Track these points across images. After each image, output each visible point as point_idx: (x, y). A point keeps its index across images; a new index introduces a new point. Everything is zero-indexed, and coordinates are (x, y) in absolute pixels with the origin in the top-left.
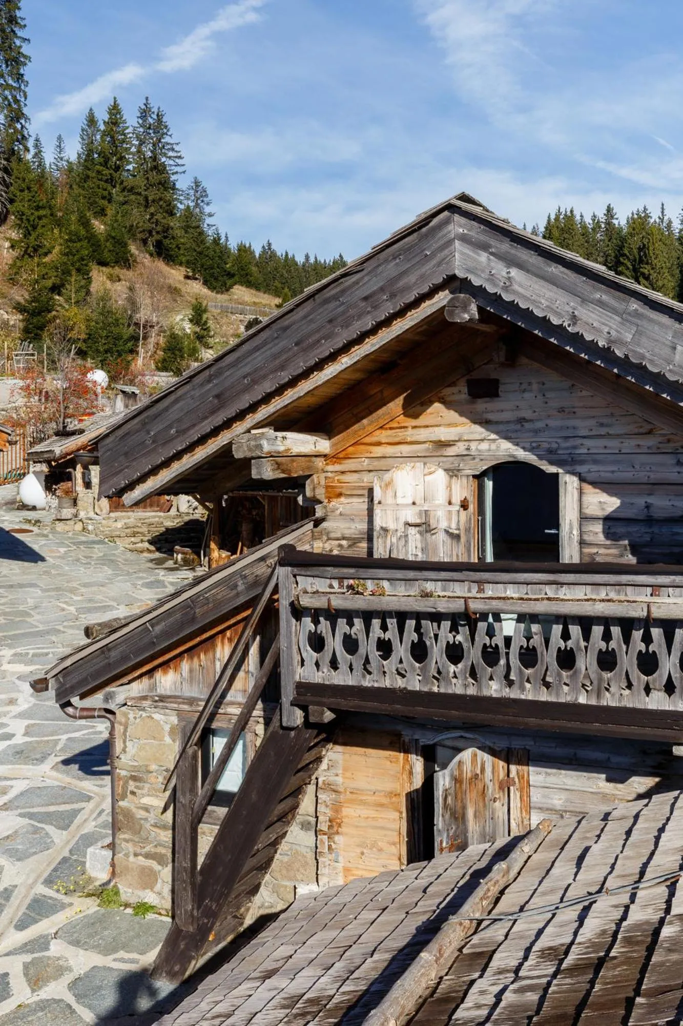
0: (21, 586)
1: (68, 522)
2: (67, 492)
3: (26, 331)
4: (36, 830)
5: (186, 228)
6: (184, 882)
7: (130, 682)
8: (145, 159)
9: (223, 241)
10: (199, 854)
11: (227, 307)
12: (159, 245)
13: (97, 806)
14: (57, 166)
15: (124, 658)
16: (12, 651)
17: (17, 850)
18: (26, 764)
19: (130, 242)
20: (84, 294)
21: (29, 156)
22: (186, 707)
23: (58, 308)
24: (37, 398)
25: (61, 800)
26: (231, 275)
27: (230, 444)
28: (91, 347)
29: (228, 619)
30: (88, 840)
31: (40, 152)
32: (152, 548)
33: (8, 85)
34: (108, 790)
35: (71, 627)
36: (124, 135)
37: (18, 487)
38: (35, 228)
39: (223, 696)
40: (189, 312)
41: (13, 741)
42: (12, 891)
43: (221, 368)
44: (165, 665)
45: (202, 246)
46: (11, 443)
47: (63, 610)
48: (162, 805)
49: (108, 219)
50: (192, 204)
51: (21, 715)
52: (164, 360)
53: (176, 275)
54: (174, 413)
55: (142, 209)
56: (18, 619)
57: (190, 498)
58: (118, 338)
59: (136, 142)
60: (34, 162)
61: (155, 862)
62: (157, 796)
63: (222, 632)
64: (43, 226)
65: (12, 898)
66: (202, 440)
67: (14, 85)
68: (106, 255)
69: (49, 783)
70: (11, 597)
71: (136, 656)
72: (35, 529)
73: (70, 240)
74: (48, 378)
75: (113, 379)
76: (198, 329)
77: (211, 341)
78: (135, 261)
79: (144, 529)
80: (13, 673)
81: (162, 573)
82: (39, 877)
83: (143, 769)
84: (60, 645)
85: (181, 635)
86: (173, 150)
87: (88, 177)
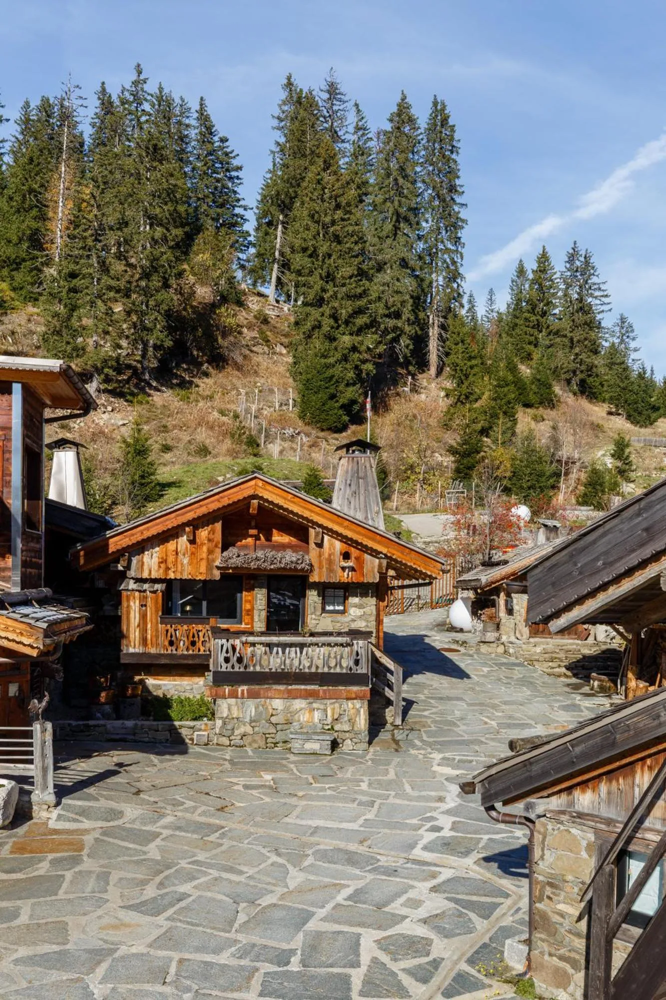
0: (449, 699)
1: (491, 645)
2: (491, 618)
3: (457, 471)
4: (461, 915)
5: (610, 366)
6: (598, 989)
7: (548, 797)
8: (571, 302)
9: (648, 375)
10: (613, 968)
11: (650, 441)
12: (582, 383)
13: (515, 904)
14: (488, 318)
15: (545, 773)
16: (441, 756)
17: (445, 928)
18: (452, 855)
19: (554, 383)
20: (509, 435)
21: (463, 312)
22: (603, 827)
23: (486, 449)
24: (466, 531)
25: (481, 892)
26: (655, 409)
27: (658, 577)
28: (515, 484)
29: (648, 748)
30: (506, 933)
31: (473, 306)
32: (569, 673)
33: (447, 249)
34: (525, 891)
35: (492, 739)
36: (552, 280)
37: (448, 611)
38: (467, 376)
39: (641, 821)
40: (612, 447)
41: (441, 834)
42: (440, 963)
43: (652, 502)
44: (584, 784)
45: (626, 382)
46: (444, 572)
47: (486, 723)
48: (577, 914)
49: (533, 363)
50: (617, 341)
51: (448, 812)
52: (585, 494)
53: (598, 411)
54: (602, 546)
55: (567, 350)
56: (446, 728)
57: (609, 628)
58: (541, 475)
59: (562, 286)
60: (467, 317)
61: (568, 965)
62: (572, 905)
63: (643, 759)
64: (474, 375)
65: (440, 969)
66: (629, 572)
67: (453, 248)
68: (532, 397)
69: (472, 874)
70: (440, 708)
71: (557, 772)
72: (462, 649)
73: (499, 386)
74: (476, 513)
75: (535, 513)
76: (619, 464)
77: (633, 475)
78: (559, 401)
79: (562, 655)
80: (442, 775)
81: (579, 697)
82: (463, 955)
83: (560, 877)
84: (482, 755)
85: (601, 758)
86: (599, 289)
87: (516, 325)
